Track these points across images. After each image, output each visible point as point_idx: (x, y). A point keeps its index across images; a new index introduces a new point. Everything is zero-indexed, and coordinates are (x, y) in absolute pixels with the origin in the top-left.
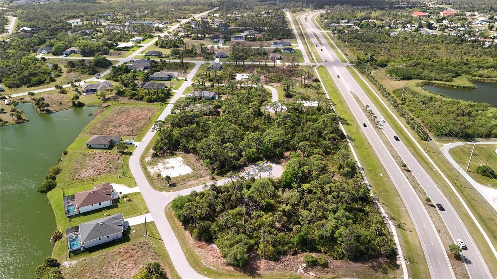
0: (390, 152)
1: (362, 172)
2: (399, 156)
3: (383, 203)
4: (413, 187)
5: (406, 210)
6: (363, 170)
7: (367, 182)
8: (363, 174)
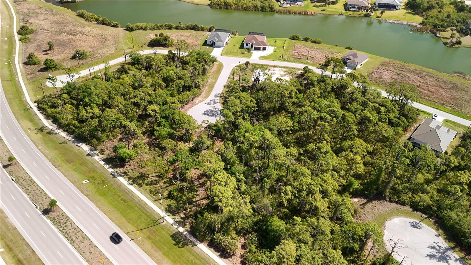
0: (91, 243)
1: (111, 170)
2: (72, 242)
3: (66, 143)
4: (35, 182)
5: (37, 147)
6: (111, 174)
7: (96, 158)
8: (109, 168)
